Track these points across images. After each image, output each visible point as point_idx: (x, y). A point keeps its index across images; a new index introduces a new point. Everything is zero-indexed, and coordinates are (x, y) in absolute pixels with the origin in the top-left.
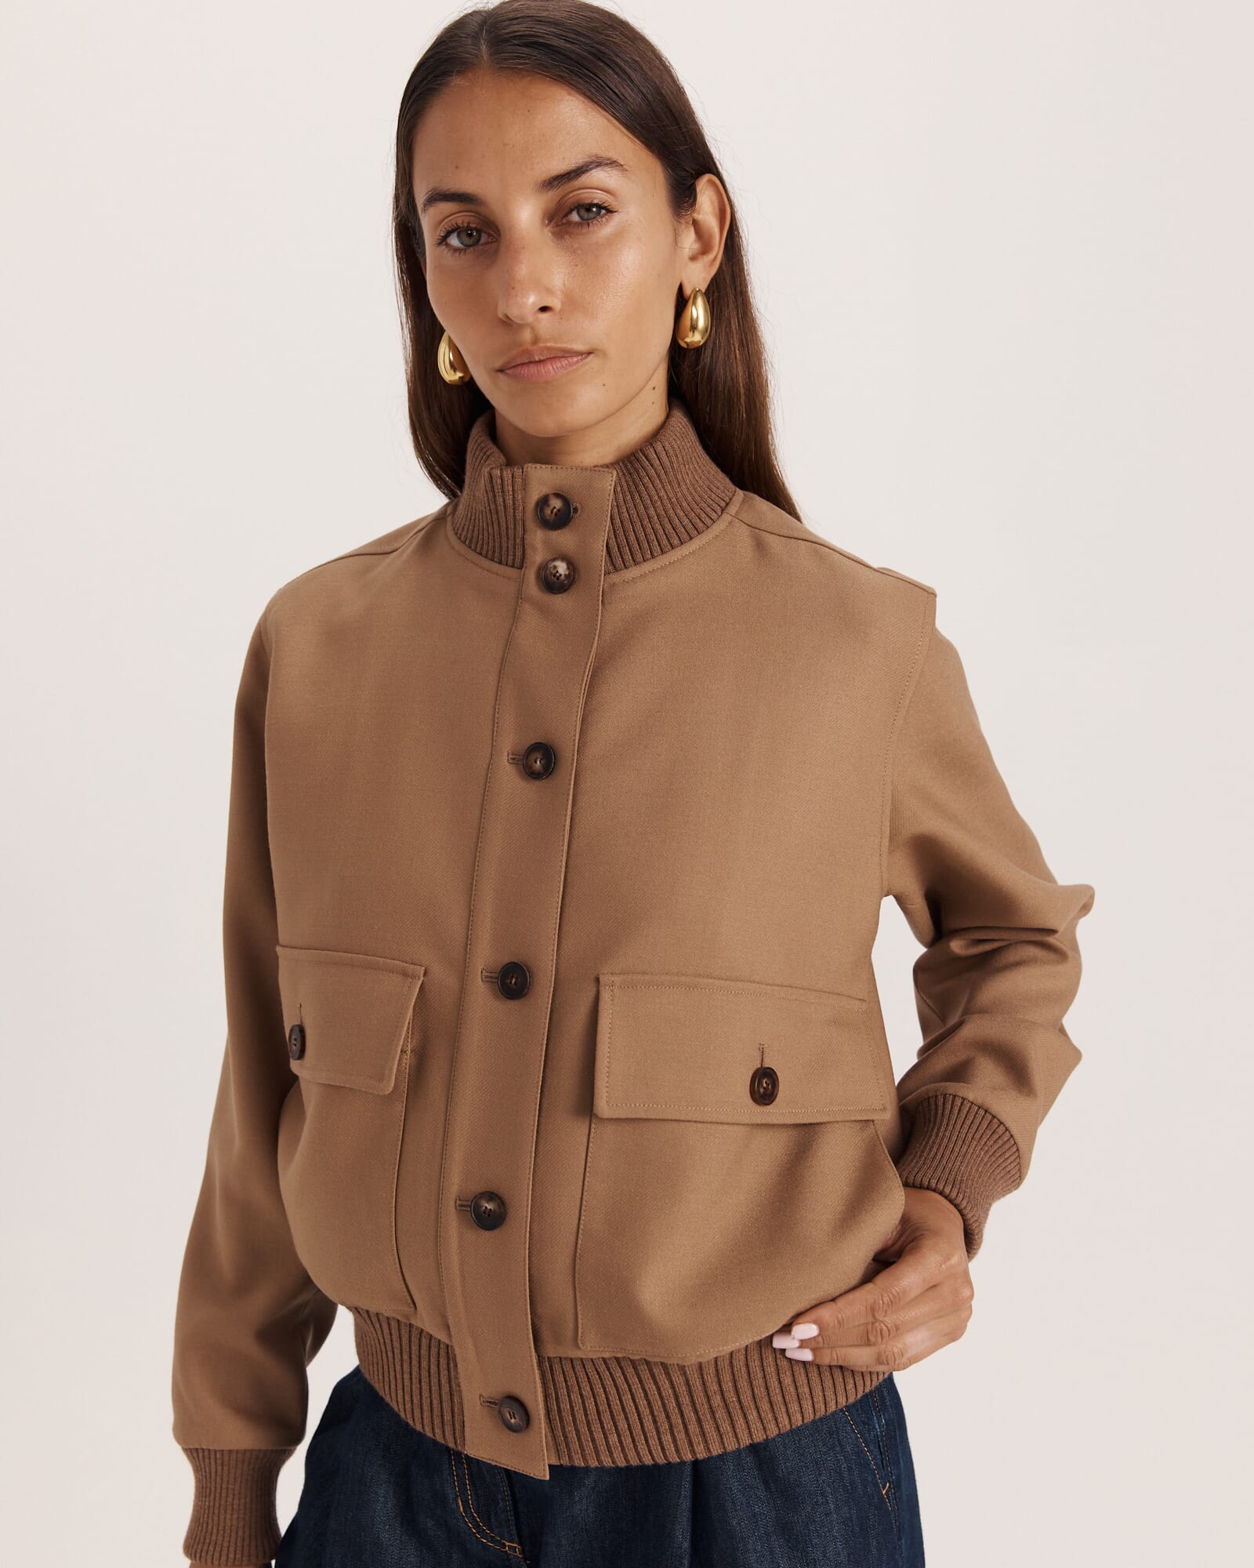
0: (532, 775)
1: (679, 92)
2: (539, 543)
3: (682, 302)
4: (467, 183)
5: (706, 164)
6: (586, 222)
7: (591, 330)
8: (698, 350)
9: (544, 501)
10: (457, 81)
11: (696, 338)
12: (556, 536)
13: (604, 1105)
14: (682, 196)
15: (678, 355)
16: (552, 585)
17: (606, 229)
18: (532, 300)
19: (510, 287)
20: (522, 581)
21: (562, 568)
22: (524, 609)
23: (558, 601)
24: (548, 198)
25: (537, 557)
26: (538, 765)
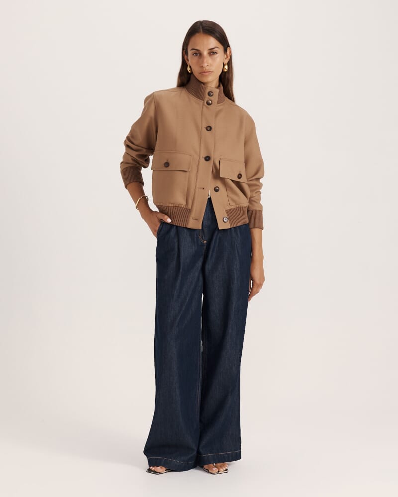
0: (208, 130)
1: (225, 34)
3: (224, 65)
4: (198, 48)
5: (229, 46)
6: (213, 54)
7: (212, 69)
8: (226, 72)
9: (209, 92)
10: (197, 34)
11: (226, 70)
12: (210, 97)
13: (221, 176)
14: (225, 51)
16: (208, 104)
17: (216, 56)
18: (206, 64)
19: (203, 62)
20: (204, 102)
21: (210, 102)
22: (204, 107)
23: (209, 106)
24: (209, 51)
25: (206, 99)
26: (209, 129)
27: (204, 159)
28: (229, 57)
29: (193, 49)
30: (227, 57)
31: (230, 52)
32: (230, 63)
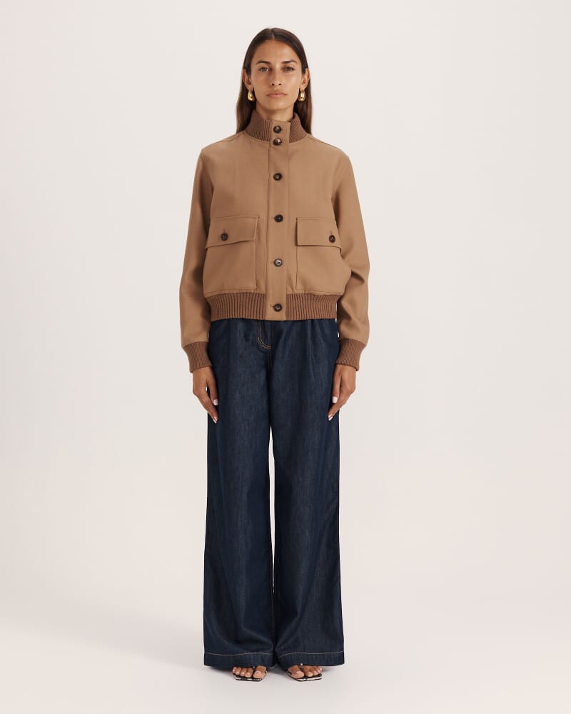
0: (277, 180)
2: (274, 136)
3: (300, 93)
5: (307, 66)
7: (286, 90)
9: (275, 128)
10: (267, 41)
11: (302, 100)
12: (277, 134)
13: (299, 244)
14: (304, 72)
15: (297, 103)
16: (276, 143)
17: (291, 73)
18: (279, 82)
19: (274, 78)
20: (270, 143)
21: (279, 141)
22: (271, 149)
23: (277, 147)
24: (283, 65)
25: (273, 138)
26: (278, 177)
27: (273, 220)
28: (307, 83)
29: (260, 62)
30: (304, 82)
31: (309, 76)
32: (307, 91)
